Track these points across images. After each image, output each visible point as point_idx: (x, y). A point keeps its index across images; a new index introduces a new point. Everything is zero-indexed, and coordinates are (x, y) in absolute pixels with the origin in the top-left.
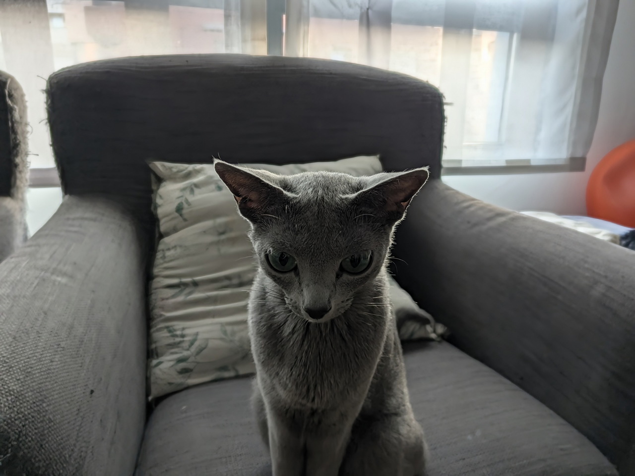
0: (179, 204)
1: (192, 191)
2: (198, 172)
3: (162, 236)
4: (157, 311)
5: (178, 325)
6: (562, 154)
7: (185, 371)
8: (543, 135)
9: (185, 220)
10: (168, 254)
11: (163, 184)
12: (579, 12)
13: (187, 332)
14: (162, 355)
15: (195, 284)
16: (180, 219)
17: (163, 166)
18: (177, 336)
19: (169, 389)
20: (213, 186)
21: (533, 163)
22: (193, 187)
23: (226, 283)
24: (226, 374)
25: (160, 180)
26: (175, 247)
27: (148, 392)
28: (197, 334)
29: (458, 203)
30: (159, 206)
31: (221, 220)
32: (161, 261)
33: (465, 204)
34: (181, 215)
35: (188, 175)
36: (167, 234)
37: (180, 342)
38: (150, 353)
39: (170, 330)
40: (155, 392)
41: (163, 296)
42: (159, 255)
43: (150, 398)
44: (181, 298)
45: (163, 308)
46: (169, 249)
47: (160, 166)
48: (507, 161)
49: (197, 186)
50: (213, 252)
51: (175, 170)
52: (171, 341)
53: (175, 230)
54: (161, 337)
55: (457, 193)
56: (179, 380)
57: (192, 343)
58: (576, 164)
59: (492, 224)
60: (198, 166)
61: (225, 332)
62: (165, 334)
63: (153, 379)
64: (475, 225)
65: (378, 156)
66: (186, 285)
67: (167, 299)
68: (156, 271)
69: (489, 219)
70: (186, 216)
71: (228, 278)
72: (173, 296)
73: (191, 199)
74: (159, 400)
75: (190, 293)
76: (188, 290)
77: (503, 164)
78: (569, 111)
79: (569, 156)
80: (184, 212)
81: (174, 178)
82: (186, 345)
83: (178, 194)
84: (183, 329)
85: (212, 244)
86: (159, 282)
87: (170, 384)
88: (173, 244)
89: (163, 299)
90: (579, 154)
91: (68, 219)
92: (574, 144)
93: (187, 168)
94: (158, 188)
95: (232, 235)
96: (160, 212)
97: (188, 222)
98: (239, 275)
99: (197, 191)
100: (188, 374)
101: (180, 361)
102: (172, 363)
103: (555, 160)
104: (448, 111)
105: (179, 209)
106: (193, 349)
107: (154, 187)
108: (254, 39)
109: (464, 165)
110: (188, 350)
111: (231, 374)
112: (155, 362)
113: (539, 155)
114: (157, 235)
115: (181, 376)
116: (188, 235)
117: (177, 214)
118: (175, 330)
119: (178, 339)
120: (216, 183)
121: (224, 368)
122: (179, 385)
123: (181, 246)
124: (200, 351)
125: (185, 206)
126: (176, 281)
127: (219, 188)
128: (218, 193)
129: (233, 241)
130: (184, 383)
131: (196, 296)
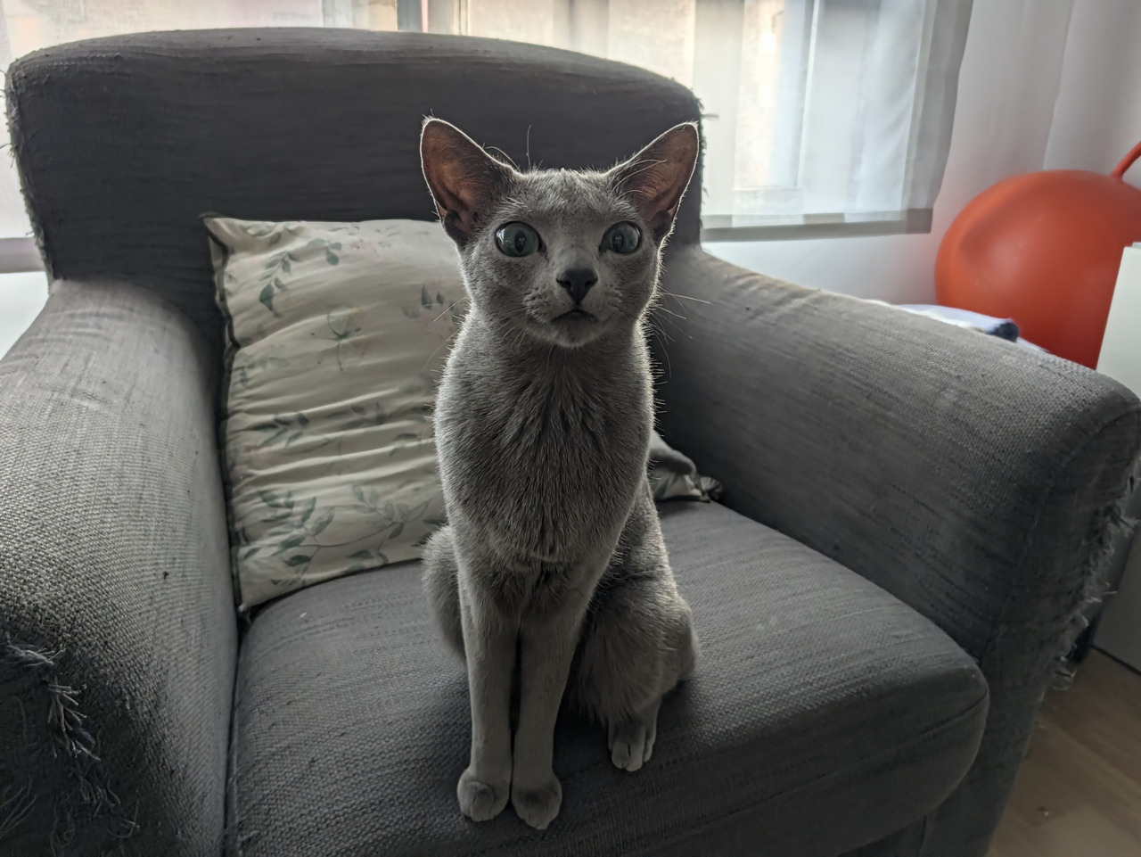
0: (265, 290)
1: (286, 267)
2: (294, 234)
3: (237, 346)
4: (240, 469)
5: (281, 489)
6: (893, 204)
7: (299, 560)
8: (864, 171)
9: (277, 315)
10: (251, 373)
11: (232, 257)
13: (296, 498)
14: (255, 539)
15: (304, 421)
16: (270, 314)
17: (231, 226)
18: (278, 506)
19: (272, 591)
20: (322, 258)
21: (848, 220)
22: (287, 259)
23: (356, 417)
24: (367, 564)
25: (226, 251)
26: (262, 362)
27: (237, 599)
28: (314, 500)
29: (728, 281)
30: (230, 294)
31: (338, 314)
32: (239, 386)
33: (740, 282)
34: (271, 308)
35: (276, 241)
36: (248, 341)
37: (288, 515)
38: (234, 537)
39: (267, 498)
40: (249, 597)
41: (247, 443)
42: (235, 377)
43: (242, 608)
44: (280, 446)
45: (250, 463)
46: (251, 367)
47: (225, 226)
48: (807, 217)
49: (293, 257)
50: (331, 366)
51: (251, 232)
52: (269, 515)
53: (261, 333)
54: (251, 509)
55: (727, 265)
56: (290, 575)
57: (306, 516)
58: (918, 220)
59: (785, 309)
60: (293, 225)
61: (361, 497)
62: (258, 503)
63: (242, 576)
64: (758, 313)
66: (286, 423)
67: (256, 448)
68: (232, 403)
69: (780, 303)
70: (279, 310)
71: (358, 409)
72: (266, 443)
73: (286, 279)
74: (257, 609)
75: (296, 437)
76: (290, 433)
77: (800, 221)
78: (906, 127)
79: (906, 208)
80: (276, 301)
81: (251, 246)
82: (296, 519)
83: (262, 272)
84: (290, 494)
85: (327, 353)
86: (240, 421)
87: (275, 583)
88: (257, 358)
89: (248, 449)
90: (921, 204)
91: (73, 316)
92: (913, 187)
93: (271, 229)
94: (224, 263)
95: (361, 337)
96: (232, 303)
97: (283, 317)
98: (377, 404)
99: (294, 265)
100: (303, 565)
101: (288, 544)
102: (275, 549)
103: (884, 213)
104: (709, 127)
105: (266, 297)
106: (309, 525)
107: (216, 263)
109: (736, 224)
110: (300, 526)
111: (376, 562)
112: (243, 551)
113: (858, 207)
114: (229, 344)
115: (291, 569)
116: (284, 339)
117: (262, 306)
118: (276, 497)
119: (281, 512)
120: (328, 253)
121: (362, 554)
122: (293, 582)
123: (272, 359)
124: (321, 527)
125: (276, 290)
126: (269, 418)
127: (333, 260)
128: (331, 268)
129: (362, 348)
130: (299, 579)
131: (307, 439)
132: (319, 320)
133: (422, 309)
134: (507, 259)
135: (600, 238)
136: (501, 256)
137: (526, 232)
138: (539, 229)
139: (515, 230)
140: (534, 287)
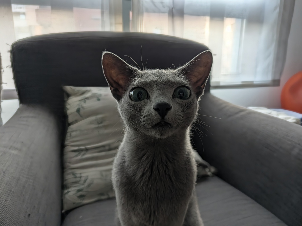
0: (78, 109)
1: (85, 102)
2: (88, 91)
3: (69, 124)
4: (67, 164)
5: (78, 172)
6: (269, 78)
7: (81, 197)
9: (81, 116)
10: (73, 134)
11: (70, 97)
12: (275, 8)
14: (71, 187)
15: (87, 150)
16: (79, 116)
18: (77, 177)
19: (72, 206)
20: (95, 99)
21: (255, 83)
22: (85, 99)
25: (69, 96)
26: (76, 131)
27: (62, 208)
28: (88, 176)
29: (219, 105)
30: (68, 109)
31: (99, 116)
32: (69, 138)
34: (79, 114)
35: (83, 93)
36: (72, 123)
37: (80, 181)
38: (63, 186)
39: (73, 174)
40: (66, 207)
41: (70, 156)
42: (68, 134)
43: (63, 211)
44: (79, 157)
45: (70, 162)
46: (73, 132)
47: (69, 88)
48: (242, 82)
49: (87, 98)
50: (96, 133)
51: (76, 90)
52: (74, 180)
53: (76, 121)
54: (69, 178)
55: (219, 99)
56: (78, 201)
57: (85, 181)
58: (276, 83)
61: (102, 175)
62: (71, 176)
63: (64, 201)
66: (82, 150)
67: (72, 158)
68: (66, 143)
70: (82, 114)
71: (103, 146)
72: (76, 156)
73: (85, 105)
74: (68, 212)
75: (84, 155)
76: (83, 153)
77: (240, 83)
78: (272, 57)
79: (272, 79)
80: (81, 112)
81: (76, 94)
82: (82, 182)
83: (78, 103)
84: (81, 174)
85: (95, 128)
86: (69, 149)
87: (74, 203)
88: (74, 129)
89: (70, 158)
90: (277, 78)
91: (21, 117)
92: (274, 73)
94: (67, 100)
95: (105, 123)
96: (69, 112)
97: (83, 117)
98: (109, 145)
99: (87, 101)
100: (83, 198)
101: (79, 191)
102: (74, 192)
103: (265, 81)
104: (214, 58)
105: (78, 111)
106: (86, 184)
107: (65, 99)
108: (116, 24)
109: (222, 84)
110: (83, 185)
111: (106, 197)
112: (66, 191)
113: (258, 79)
114: (67, 124)
115: (79, 199)
116: (83, 124)
117: (76, 113)
118: (76, 174)
119: (78, 179)
120: (97, 97)
121: (102, 194)
122: (79, 203)
123: (79, 130)
124: (89, 185)
125: (81, 109)
126: (76, 148)
127: (99, 100)
128: (98, 102)
129: (106, 127)
130: (81, 202)
131: (88, 155)
132: (93, 118)
134: (133, 103)
135: (172, 92)
136: (131, 101)
137: (142, 91)
138: (147, 89)
139: (138, 90)
140: (145, 112)
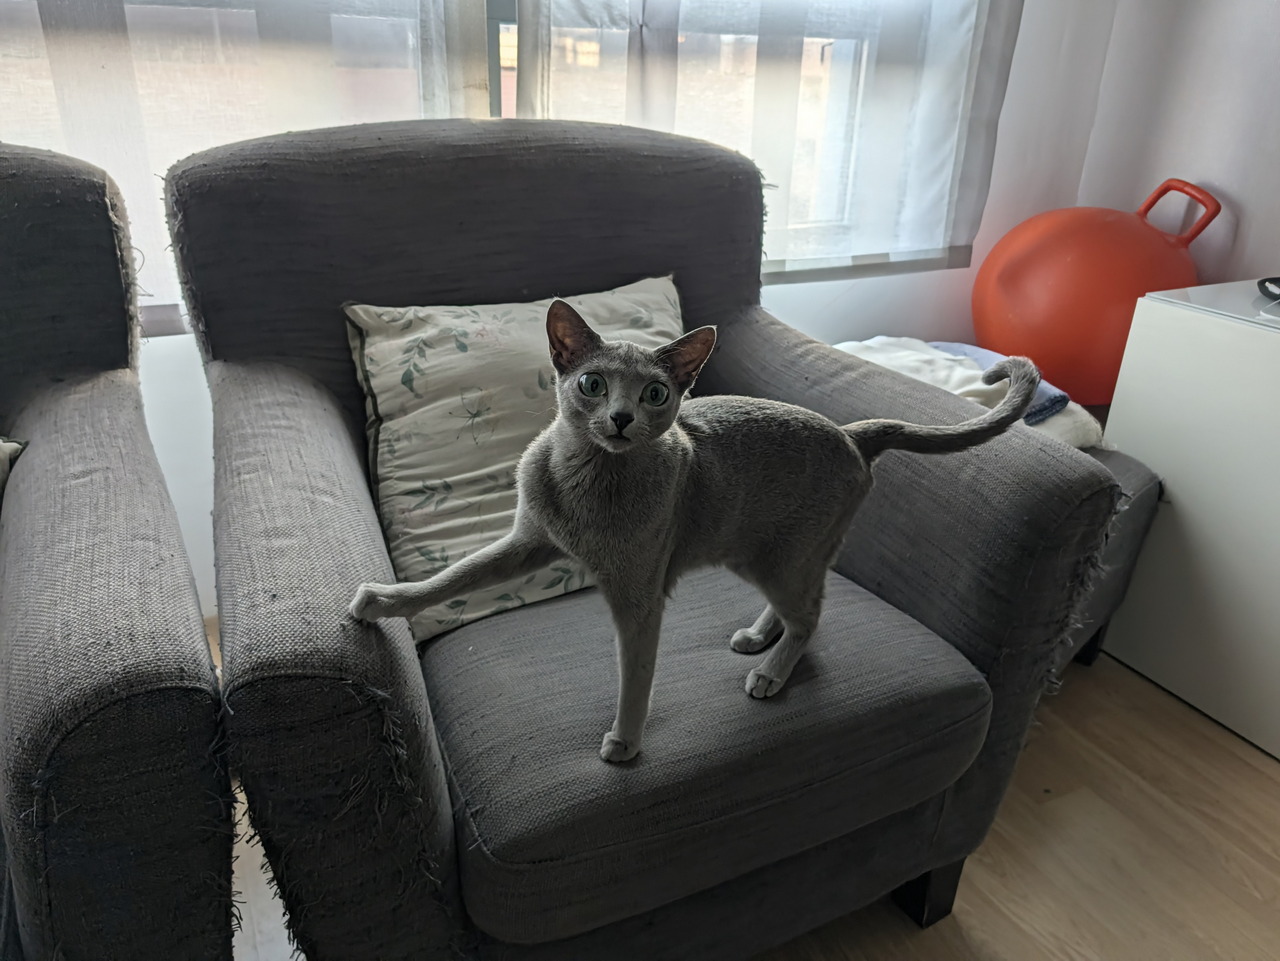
0: (405, 374)
1: (422, 353)
2: (424, 321)
3: (380, 420)
4: (397, 528)
5: (435, 545)
6: (936, 243)
7: (457, 605)
8: (908, 214)
9: (417, 396)
10: (397, 446)
11: (368, 340)
12: (964, 13)
13: (450, 553)
15: (448, 487)
16: (411, 395)
17: (366, 312)
18: (435, 559)
19: (440, 629)
20: (453, 345)
21: (893, 259)
22: (421, 345)
23: (491, 484)
24: (510, 605)
25: (362, 334)
26: (408, 437)
29: (788, 349)
30: (373, 375)
31: (471, 396)
32: (388, 456)
33: (800, 351)
34: (412, 389)
35: (408, 327)
36: (391, 417)
39: (424, 552)
41: (401, 505)
42: (383, 448)
44: (431, 508)
45: (405, 523)
46: (398, 440)
47: (362, 312)
48: (854, 258)
49: (427, 343)
50: (468, 441)
51: (385, 318)
52: (428, 567)
53: (404, 411)
54: (412, 562)
55: (787, 329)
56: (451, 616)
58: (958, 256)
59: (837, 382)
62: (416, 557)
64: (815, 383)
65: (671, 276)
66: (433, 489)
67: (410, 511)
68: (381, 471)
69: (834, 375)
70: (420, 392)
71: (492, 477)
72: (419, 506)
73: (423, 364)
74: (426, 644)
75: (442, 501)
76: (437, 498)
77: (849, 263)
78: (947, 174)
79: (947, 246)
80: (415, 384)
81: (386, 331)
83: (401, 357)
84: (443, 550)
85: (464, 429)
86: (392, 487)
87: (440, 622)
88: (402, 432)
89: (403, 511)
90: (961, 242)
92: (954, 225)
93: (403, 315)
94: (362, 345)
95: (490, 416)
96: (375, 383)
97: (423, 399)
98: (506, 472)
99: (429, 352)
100: (461, 608)
103: (927, 251)
104: (769, 197)
105: (407, 380)
107: (354, 345)
108: (467, 86)
109: (788, 268)
111: (517, 603)
113: (901, 247)
114: (373, 417)
115: (451, 611)
116: (425, 416)
117: (404, 388)
118: (431, 552)
119: (439, 564)
120: (457, 340)
121: (504, 597)
122: (454, 621)
123: (417, 434)
125: (416, 374)
126: (418, 485)
127: (463, 348)
128: (461, 355)
129: (492, 425)
130: (458, 619)
131: (452, 503)
132: (454, 401)
133: (539, 390)
134: (584, 396)
135: (640, 392)
136: (580, 394)
137: (599, 380)
